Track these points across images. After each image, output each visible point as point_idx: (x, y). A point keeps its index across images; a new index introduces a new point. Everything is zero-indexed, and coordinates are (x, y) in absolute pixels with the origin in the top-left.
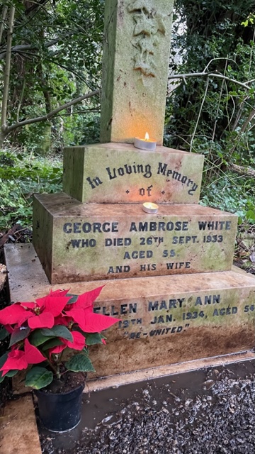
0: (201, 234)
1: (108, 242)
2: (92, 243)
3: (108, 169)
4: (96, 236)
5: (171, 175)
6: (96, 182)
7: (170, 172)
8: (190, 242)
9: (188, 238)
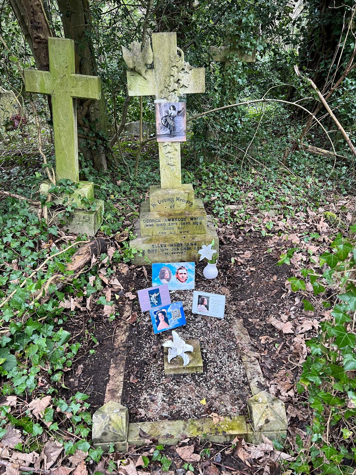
0: (191, 222)
1: (158, 225)
2: (152, 225)
3: (158, 201)
4: (154, 223)
5: (181, 201)
6: (154, 205)
7: (181, 200)
8: (188, 224)
9: (187, 223)
